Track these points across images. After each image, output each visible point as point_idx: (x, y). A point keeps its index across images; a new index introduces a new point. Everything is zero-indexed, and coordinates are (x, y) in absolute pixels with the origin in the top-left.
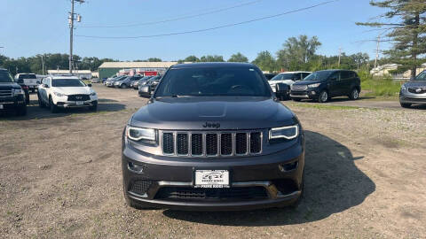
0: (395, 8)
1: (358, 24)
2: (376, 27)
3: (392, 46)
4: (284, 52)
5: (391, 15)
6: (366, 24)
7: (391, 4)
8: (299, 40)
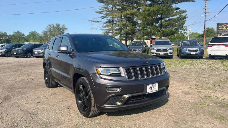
0: (105, 14)
1: (90, 21)
2: (98, 23)
3: (103, 32)
4: (47, 32)
5: (103, 17)
6: (94, 21)
7: (103, 13)
8: (55, 26)
